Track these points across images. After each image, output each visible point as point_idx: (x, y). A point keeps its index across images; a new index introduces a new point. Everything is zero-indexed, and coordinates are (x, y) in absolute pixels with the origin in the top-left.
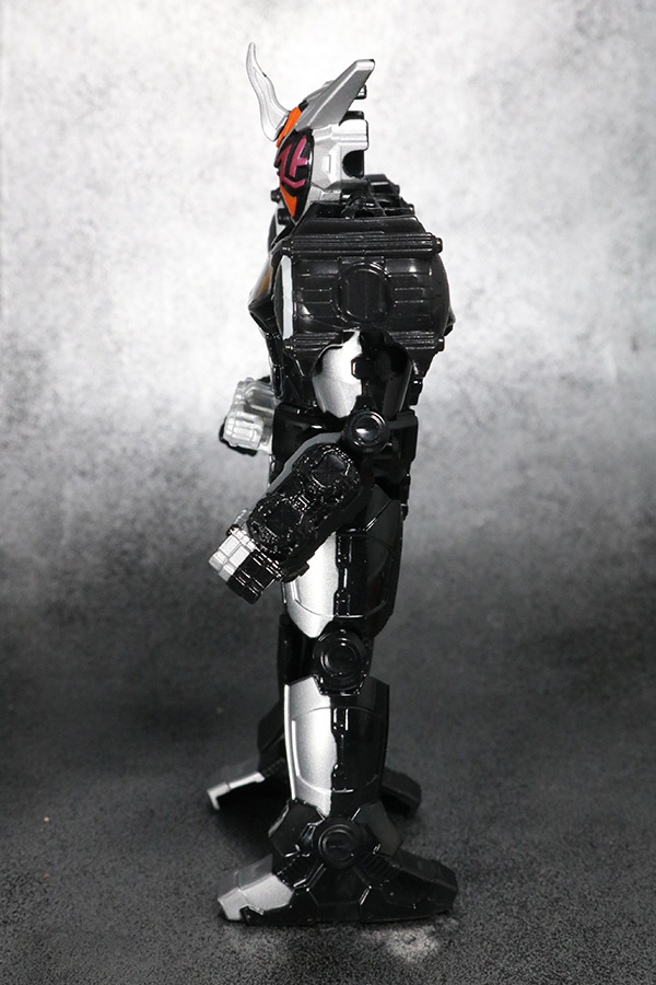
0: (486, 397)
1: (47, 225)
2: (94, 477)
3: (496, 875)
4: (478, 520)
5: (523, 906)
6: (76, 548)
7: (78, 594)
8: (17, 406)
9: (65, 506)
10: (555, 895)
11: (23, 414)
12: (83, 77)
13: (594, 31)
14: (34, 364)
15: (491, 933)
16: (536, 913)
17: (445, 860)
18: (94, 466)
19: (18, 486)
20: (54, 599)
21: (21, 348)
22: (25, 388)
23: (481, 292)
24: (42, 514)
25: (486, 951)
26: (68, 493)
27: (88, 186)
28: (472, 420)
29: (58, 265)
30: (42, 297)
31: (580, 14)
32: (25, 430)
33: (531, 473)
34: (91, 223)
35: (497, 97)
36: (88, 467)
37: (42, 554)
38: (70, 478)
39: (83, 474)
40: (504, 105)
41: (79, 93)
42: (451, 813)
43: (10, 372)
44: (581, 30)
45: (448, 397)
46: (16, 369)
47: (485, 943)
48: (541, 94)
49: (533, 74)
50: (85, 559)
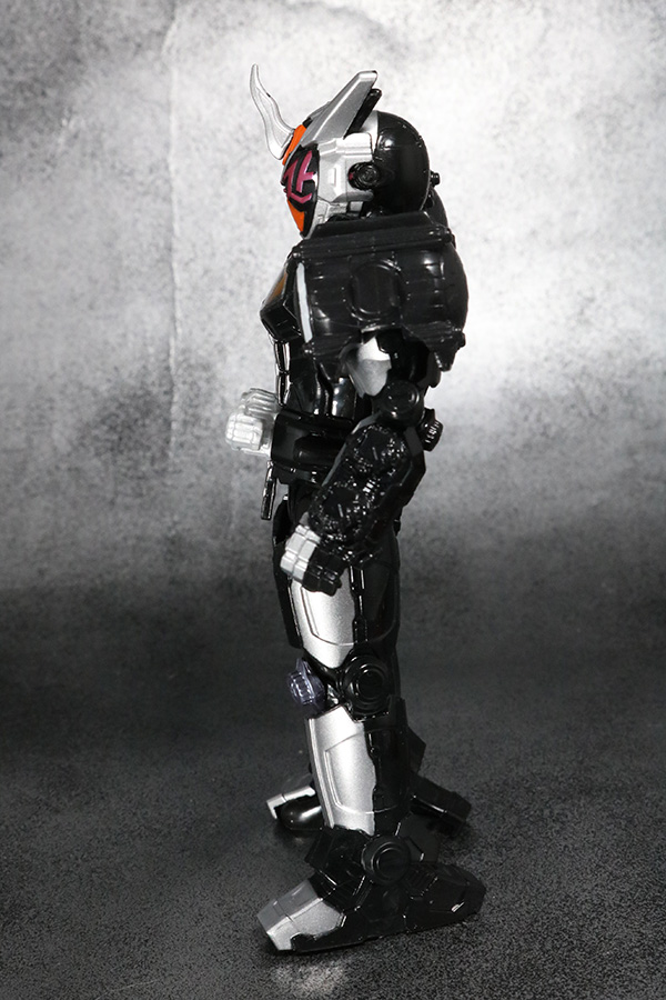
0: (598, 392)
1: (213, 255)
2: (258, 471)
3: (607, 791)
4: (593, 500)
5: (630, 821)
6: (242, 531)
7: (246, 570)
8: (191, 411)
9: (234, 496)
10: (659, 816)
11: (197, 418)
12: (241, 128)
14: (204, 375)
15: (601, 840)
16: (642, 828)
17: (562, 776)
18: (258, 460)
19: (193, 480)
20: (225, 576)
21: (193, 362)
22: (197, 396)
23: (592, 300)
24: (214, 503)
25: (596, 855)
26: (236, 484)
27: (248, 221)
28: (586, 413)
29: (223, 289)
30: (210, 317)
32: (197, 431)
33: (639, 457)
34: (250, 252)
35: (601, 129)
36: (252, 461)
37: (215, 537)
38: (237, 471)
39: (248, 468)
40: (607, 136)
41: (238, 141)
42: (568, 738)
43: (184, 383)
45: (565, 393)
46: (189, 380)
47: (596, 849)
48: (641, 125)
49: (633, 107)
50: (251, 541)
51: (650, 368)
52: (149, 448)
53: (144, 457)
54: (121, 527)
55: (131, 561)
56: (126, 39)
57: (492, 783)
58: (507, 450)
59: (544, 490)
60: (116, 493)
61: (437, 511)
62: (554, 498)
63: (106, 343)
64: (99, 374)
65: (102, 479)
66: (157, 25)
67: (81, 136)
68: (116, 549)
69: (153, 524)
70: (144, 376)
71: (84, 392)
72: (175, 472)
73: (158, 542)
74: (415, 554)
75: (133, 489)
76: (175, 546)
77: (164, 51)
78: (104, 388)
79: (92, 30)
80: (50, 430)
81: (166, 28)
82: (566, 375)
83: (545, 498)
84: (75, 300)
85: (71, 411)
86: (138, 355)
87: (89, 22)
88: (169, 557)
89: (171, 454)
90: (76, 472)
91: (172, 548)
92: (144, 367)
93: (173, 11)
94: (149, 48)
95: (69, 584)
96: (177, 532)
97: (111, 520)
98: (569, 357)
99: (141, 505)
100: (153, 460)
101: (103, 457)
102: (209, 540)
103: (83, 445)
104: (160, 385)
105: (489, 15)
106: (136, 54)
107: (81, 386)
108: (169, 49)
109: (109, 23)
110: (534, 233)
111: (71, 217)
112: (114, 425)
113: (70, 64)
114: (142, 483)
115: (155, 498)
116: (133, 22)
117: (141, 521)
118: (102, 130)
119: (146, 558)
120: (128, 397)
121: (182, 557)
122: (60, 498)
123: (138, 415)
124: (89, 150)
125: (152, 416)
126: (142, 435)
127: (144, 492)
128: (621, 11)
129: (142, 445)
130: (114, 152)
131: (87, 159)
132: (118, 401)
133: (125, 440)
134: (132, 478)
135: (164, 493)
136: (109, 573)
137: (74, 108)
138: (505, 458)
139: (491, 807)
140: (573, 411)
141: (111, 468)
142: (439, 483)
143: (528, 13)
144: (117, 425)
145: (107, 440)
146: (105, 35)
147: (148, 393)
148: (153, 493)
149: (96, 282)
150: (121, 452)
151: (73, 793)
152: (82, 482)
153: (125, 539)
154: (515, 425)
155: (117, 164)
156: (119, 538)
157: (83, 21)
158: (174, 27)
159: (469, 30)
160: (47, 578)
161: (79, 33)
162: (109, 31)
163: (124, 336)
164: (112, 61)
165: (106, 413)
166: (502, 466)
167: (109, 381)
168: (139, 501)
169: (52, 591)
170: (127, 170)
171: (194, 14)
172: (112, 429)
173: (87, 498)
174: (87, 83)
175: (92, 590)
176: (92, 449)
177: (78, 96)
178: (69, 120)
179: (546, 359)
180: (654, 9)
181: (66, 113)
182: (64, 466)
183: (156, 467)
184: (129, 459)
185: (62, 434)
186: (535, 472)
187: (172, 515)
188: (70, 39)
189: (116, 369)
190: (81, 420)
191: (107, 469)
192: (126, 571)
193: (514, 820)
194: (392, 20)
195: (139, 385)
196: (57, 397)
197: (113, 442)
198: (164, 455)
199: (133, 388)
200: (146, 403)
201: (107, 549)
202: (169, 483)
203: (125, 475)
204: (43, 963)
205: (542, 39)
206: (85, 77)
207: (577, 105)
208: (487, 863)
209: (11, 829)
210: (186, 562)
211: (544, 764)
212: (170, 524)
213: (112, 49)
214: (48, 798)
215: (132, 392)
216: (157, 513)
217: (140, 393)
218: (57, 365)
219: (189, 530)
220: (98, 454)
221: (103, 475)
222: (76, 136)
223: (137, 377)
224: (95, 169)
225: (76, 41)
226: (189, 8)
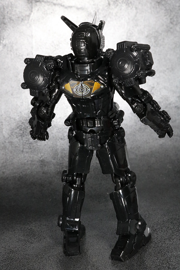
2: (64, 140)
6: (62, 157)
9: (58, 147)
12: (53, 42)
13: (175, 23)
18: (64, 137)
20: (59, 170)
23: (153, 87)
24: (53, 150)
26: (58, 144)
31: (171, 19)
36: (62, 137)
37: (54, 159)
38: (58, 140)
39: (61, 139)
40: (155, 42)
41: (52, 46)
44: (172, 23)
48: (163, 39)
49: (161, 34)
50: (65, 160)
51: (171, 106)
54: (26, 158)
55: (30, 168)
56: (19, 18)
57: (159, 222)
58: (135, 130)
59: (146, 141)
60: (24, 148)
62: (149, 143)
63: (17, 105)
64: (15, 114)
65: (19, 145)
66: (28, 13)
67: (7, 45)
68: (25, 165)
69: (35, 157)
71: (11, 119)
73: (38, 162)
75: (28, 147)
76: (43, 162)
77: (30, 21)
78: (17, 118)
79: (8, 15)
80: (2, 131)
81: (30, 14)
83: (147, 143)
84: (7, 93)
85: (8, 125)
86: (27, 108)
87: (7, 13)
88: (41, 166)
90: (11, 143)
91: (42, 163)
93: (32, 9)
94: (25, 20)
95: (12, 176)
96: (43, 158)
97: (23, 156)
99: (31, 151)
101: (19, 138)
102: (52, 160)
103: (12, 135)
105: (121, 9)
106: (22, 21)
107: (10, 118)
109: (13, 13)
111: (5, 69)
112: (21, 129)
113: (2, 25)
114: (31, 145)
115: (35, 149)
116: (21, 12)
117: (32, 156)
118: (13, 43)
119: (34, 167)
120: (25, 120)
121: (45, 166)
122: (7, 151)
124: (9, 49)
127: (32, 147)
128: (156, 8)
130: (17, 50)
131: (9, 52)
132: (22, 122)
133: (25, 133)
134: (28, 144)
135: (38, 147)
136: (24, 172)
137: (4, 37)
138: (134, 132)
139: (162, 228)
141: (21, 141)
143: (131, 9)
144: (22, 129)
145: (19, 133)
146: (12, 16)
148: (34, 148)
149: (13, 87)
150: (24, 136)
151: (35, 237)
152: (13, 145)
153: (27, 161)
154: (136, 123)
155: (18, 53)
156: (26, 161)
157: (6, 12)
158: (32, 14)
159: (115, 14)
160: (5, 174)
161: (5, 16)
162: (13, 15)
163: (22, 103)
164: (15, 24)
165: (18, 125)
166: (134, 135)
167: (19, 116)
168: (30, 150)
169: (7, 178)
170: (21, 55)
171: (38, 10)
172: (21, 130)
173: (15, 150)
174: (8, 30)
175: (19, 177)
176: (15, 136)
177: (5, 34)
178: (3, 41)
180: (165, 7)
181: (2, 39)
182: (7, 141)
184: (27, 138)
185: (6, 132)
186: (143, 136)
187: (41, 154)
188: (2, 18)
189: (20, 112)
190: (11, 128)
191: (20, 141)
192: (29, 170)
193: (170, 231)
195: (27, 117)
196: (3, 121)
197: (21, 133)
199: (25, 118)
201: (22, 164)
202: (39, 144)
203: (26, 143)
205: (136, 16)
206: (7, 28)
207: (146, 33)
208: (167, 244)
209: (19, 249)
210: (47, 167)
211: (173, 215)
212: (40, 156)
213: (15, 20)
214: (28, 239)
215: (26, 119)
216: (36, 153)
218: (3, 112)
219: (46, 158)
220: (17, 137)
221: (19, 143)
222: (5, 45)
223: (27, 114)
224: (11, 55)
225: (4, 18)
226: (37, 8)
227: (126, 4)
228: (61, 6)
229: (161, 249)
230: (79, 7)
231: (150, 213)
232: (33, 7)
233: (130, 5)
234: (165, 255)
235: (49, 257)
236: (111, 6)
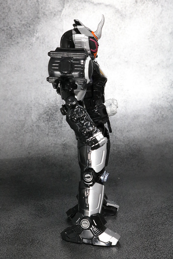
52: (57, 120)
53: (56, 122)
54: (50, 141)
55: (53, 150)
56: (51, 13)
57: (158, 208)
58: (153, 121)
59: (163, 132)
60: (49, 132)
61: (134, 137)
62: (165, 134)
63: (46, 92)
64: (44, 101)
65: (45, 128)
66: (60, 9)
67: (39, 38)
68: (49, 147)
69: (59, 140)
70: (56, 101)
71: (40, 105)
72: (64, 127)
73: (60, 145)
74: (129, 148)
75: (53, 131)
77: (61, 16)
78: (45, 104)
79: (42, 10)
80: (31, 115)
81: (62, 10)
82: (167, 101)
83: (163, 134)
84: (38, 81)
85: (37, 110)
86: (54, 96)
87: (42, 8)
88: (63, 149)
89: (63, 122)
90: (38, 126)
91: (64, 147)
92: (56, 99)
93: (64, 5)
94: (58, 15)
95: (37, 156)
96: (65, 142)
97: (47, 139)
98: (168, 97)
99: (55, 135)
100: (58, 123)
101: (45, 123)
102: (74, 144)
103: (39, 119)
104: (60, 104)
105: (147, 7)
106: (54, 16)
107: (39, 104)
108: (63, 15)
109: (47, 8)
110: (159, 64)
111: (36, 59)
112: (48, 114)
113: (37, 19)
114: (55, 129)
115: (59, 133)
116: (54, 8)
117: (56, 139)
118: (45, 36)
119: (57, 149)
121: (67, 149)
122: (34, 133)
123: (54, 112)
124: (41, 41)
125: (58, 112)
126: (55, 117)
127: (56, 132)
129: (55, 119)
130: (48, 42)
131: (41, 44)
132: (49, 108)
133: (51, 118)
134: (53, 128)
135: (61, 132)
136: (47, 153)
137: (38, 31)
138: (152, 123)
139: (158, 214)
140: (170, 111)
141: (47, 125)
142: (135, 130)
143: (157, 6)
144: (49, 114)
145: (46, 118)
146: (46, 12)
147: (57, 106)
148: (58, 132)
149: (43, 76)
150: (50, 121)
151: (45, 213)
152: (39, 129)
153: (51, 144)
154: (155, 114)
155: (49, 45)
156: (50, 144)
157: (40, 8)
158: (64, 9)
159: (142, 11)
160: (31, 155)
161: (39, 11)
162: (47, 10)
163: (51, 90)
164: (48, 18)
165: (45, 111)
166: (151, 125)
167: (47, 102)
168: (55, 134)
169: (32, 158)
170: (51, 47)
171: (70, 6)
172: (47, 115)
173: (41, 133)
174: (41, 24)
175: (43, 158)
176: (42, 120)
177: (39, 27)
178: (36, 34)
179: (162, 97)
181: (35, 32)
182: (35, 125)
183: (59, 125)
184: (52, 123)
185: (34, 116)
186: (160, 127)
187: (64, 138)
188: (36, 13)
189: (48, 99)
190: (39, 113)
191: (46, 125)
192: (52, 153)
193: (165, 217)
194: (122, 8)
195: (54, 104)
196: (33, 107)
197: (48, 119)
198: (61, 122)
199: (53, 104)
200: (56, 108)
201: (46, 147)
202: (63, 129)
203: (51, 127)
204: (43, 255)
205: (161, 13)
206: (41, 22)
207: (170, 30)
208: (159, 228)
209: (29, 222)
210: (68, 150)
211: (171, 203)
212: (63, 140)
213: (48, 15)
214: (38, 214)
215: (53, 106)
216: (60, 137)
217: (55, 106)
218: (33, 99)
219: (68, 142)
220: (44, 122)
221: (45, 127)
222: (38, 38)
223: (54, 101)
224: (43, 47)
225: (38, 13)
226: (68, 5)
227: (153, 2)
228: (91, 2)
229: (153, 233)
230: (107, 4)
231: (152, 199)
232: (65, 3)
233: (156, 3)
234: (154, 238)
235: (52, 231)
236: (138, 3)
